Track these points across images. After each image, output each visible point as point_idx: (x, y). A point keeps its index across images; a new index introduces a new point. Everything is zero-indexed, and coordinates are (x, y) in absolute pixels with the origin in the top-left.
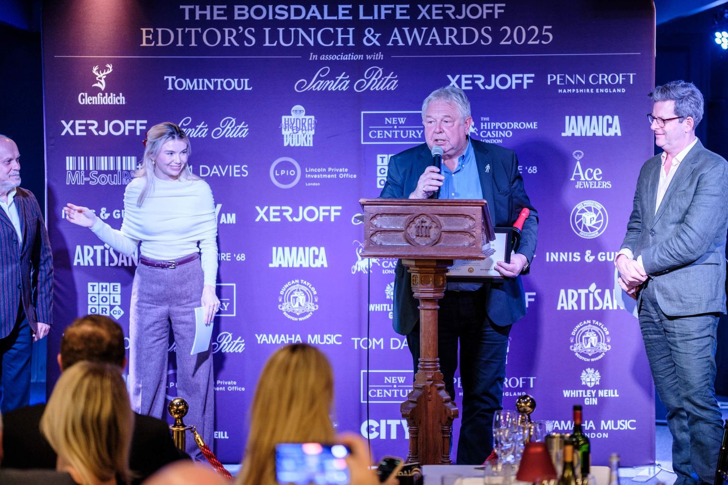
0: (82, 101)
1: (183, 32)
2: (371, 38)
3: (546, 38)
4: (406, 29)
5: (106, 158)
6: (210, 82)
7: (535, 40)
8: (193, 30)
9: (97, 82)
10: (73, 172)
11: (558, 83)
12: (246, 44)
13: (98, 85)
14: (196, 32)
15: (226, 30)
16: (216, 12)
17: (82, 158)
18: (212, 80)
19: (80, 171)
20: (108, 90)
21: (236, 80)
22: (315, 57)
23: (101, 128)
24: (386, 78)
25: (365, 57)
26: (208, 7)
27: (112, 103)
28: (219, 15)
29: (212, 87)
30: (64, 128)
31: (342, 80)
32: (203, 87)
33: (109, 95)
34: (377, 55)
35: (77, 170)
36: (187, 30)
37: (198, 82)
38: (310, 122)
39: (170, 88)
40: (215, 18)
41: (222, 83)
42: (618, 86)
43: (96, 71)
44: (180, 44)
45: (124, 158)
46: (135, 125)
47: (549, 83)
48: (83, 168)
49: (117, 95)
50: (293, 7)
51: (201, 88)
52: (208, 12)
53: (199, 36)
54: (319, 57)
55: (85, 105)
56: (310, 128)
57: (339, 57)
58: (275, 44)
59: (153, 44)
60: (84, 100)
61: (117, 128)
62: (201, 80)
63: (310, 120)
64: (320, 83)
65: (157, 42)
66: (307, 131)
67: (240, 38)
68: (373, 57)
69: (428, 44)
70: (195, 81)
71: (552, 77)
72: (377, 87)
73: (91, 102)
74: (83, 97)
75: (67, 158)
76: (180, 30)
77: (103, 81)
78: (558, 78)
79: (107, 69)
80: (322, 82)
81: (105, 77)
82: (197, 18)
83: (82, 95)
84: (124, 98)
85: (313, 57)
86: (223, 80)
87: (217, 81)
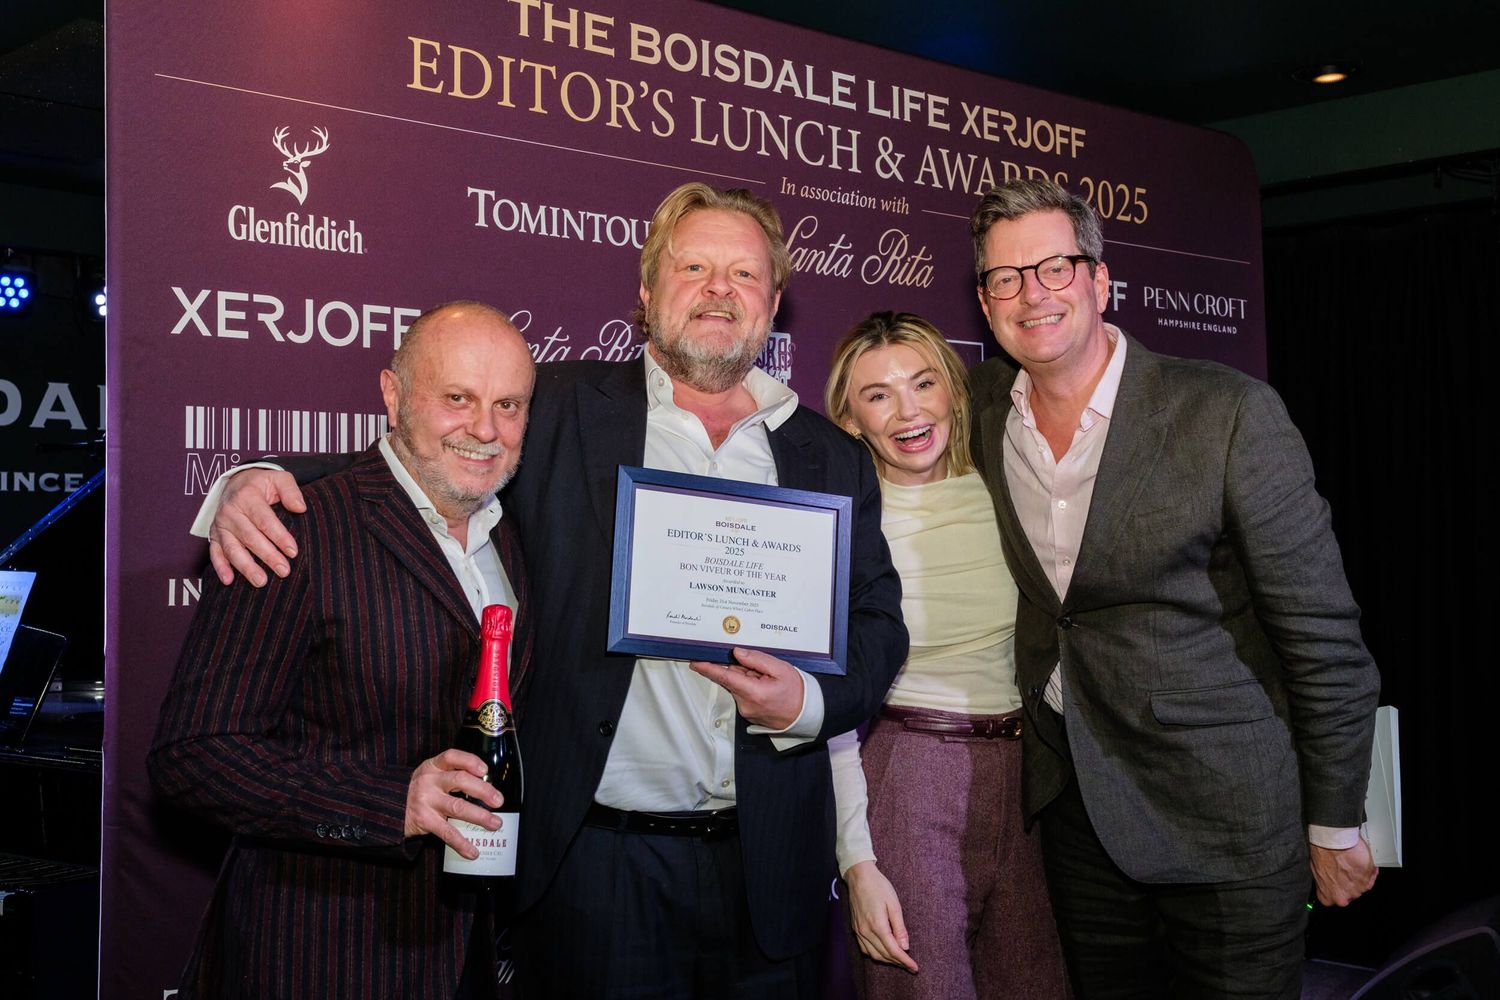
0: (239, 233)
1: (514, 67)
2: (889, 161)
3: (1138, 212)
4: (944, 152)
5: (306, 415)
6: (577, 219)
7: (1125, 214)
8: (538, 68)
9: (284, 177)
10: (206, 455)
11: (1157, 306)
12: (656, 131)
13: (289, 186)
14: (545, 74)
15: (614, 83)
16: (588, 30)
17: (236, 412)
18: (582, 213)
19: (230, 451)
20: (315, 207)
21: (634, 222)
22: (792, 186)
23: (293, 320)
24: (915, 259)
25: (879, 204)
26: (574, 13)
27: (326, 247)
28: (597, 41)
29: (581, 234)
30: (183, 311)
31: (840, 253)
32: (560, 231)
33: (319, 223)
34: (899, 203)
35: (219, 448)
36: (524, 64)
37: (549, 214)
38: (783, 350)
39: (481, 222)
40: (590, 46)
41: (603, 224)
42: (1226, 321)
43: (283, 141)
44: (506, 102)
45: (358, 417)
46: (388, 319)
47: (1146, 305)
48: (236, 446)
49: (342, 226)
50: (749, 55)
51: (555, 233)
52: (572, 26)
53: (551, 87)
54: (798, 190)
55: (246, 242)
56: (783, 363)
57: (835, 197)
58: (714, 142)
59: (439, 90)
60: (244, 227)
61: (338, 323)
62: (555, 210)
63: (783, 344)
64: (800, 252)
65: (449, 86)
66: (778, 372)
67: (642, 110)
68: (892, 206)
69: (978, 192)
70: (542, 209)
71: (1149, 294)
72: (899, 277)
73: (265, 235)
74: (241, 219)
75: (189, 410)
76: (507, 61)
77: (301, 176)
78: (1155, 293)
79: (315, 141)
80: (804, 252)
81: (306, 164)
82: (548, 37)
83: (239, 211)
84: (359, 235)
85: (788, 188)
86: (605, 217)
87: (592, 218)
